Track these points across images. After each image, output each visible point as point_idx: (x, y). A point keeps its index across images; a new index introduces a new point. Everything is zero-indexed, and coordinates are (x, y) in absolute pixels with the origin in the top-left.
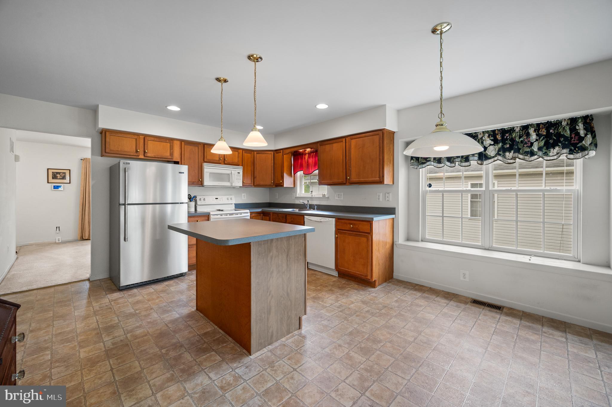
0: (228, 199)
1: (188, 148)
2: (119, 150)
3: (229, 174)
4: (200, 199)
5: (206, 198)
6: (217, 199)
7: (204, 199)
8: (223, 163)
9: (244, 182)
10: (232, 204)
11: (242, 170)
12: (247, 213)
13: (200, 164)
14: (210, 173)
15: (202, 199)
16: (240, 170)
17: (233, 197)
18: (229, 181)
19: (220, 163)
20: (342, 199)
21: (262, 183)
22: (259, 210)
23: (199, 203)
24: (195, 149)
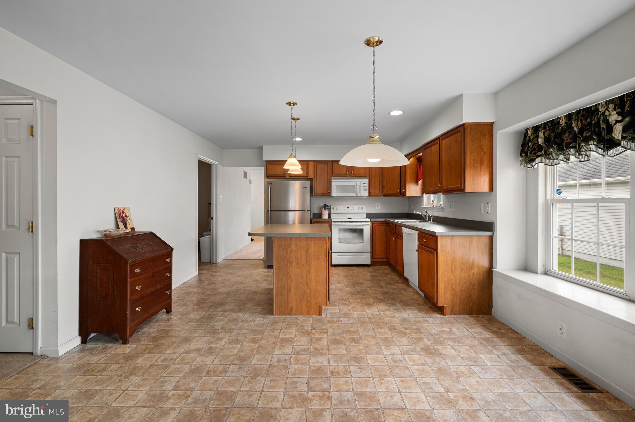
0: (359, 208)
1: (320, 166)
2: (274, 174)
3: (354, 186)
4: (333, 208)
5: (339, 207)
6: (349, 208)
7: (337, 209)
8: (350, 176)
9: (371, 192)
10: (363, 213)
11: (368, 181)
12: (368, 222)
13: (329, 179)
14: (337, 186)
15: (334, 208)
16: (366, 182)
17: (364, 207)
18: (354, 192)
19: (347, 176)
20: (453, 210)
21: (389, 192)
22: (382, 220)
23: (332, 211)
24: (325, 166)
